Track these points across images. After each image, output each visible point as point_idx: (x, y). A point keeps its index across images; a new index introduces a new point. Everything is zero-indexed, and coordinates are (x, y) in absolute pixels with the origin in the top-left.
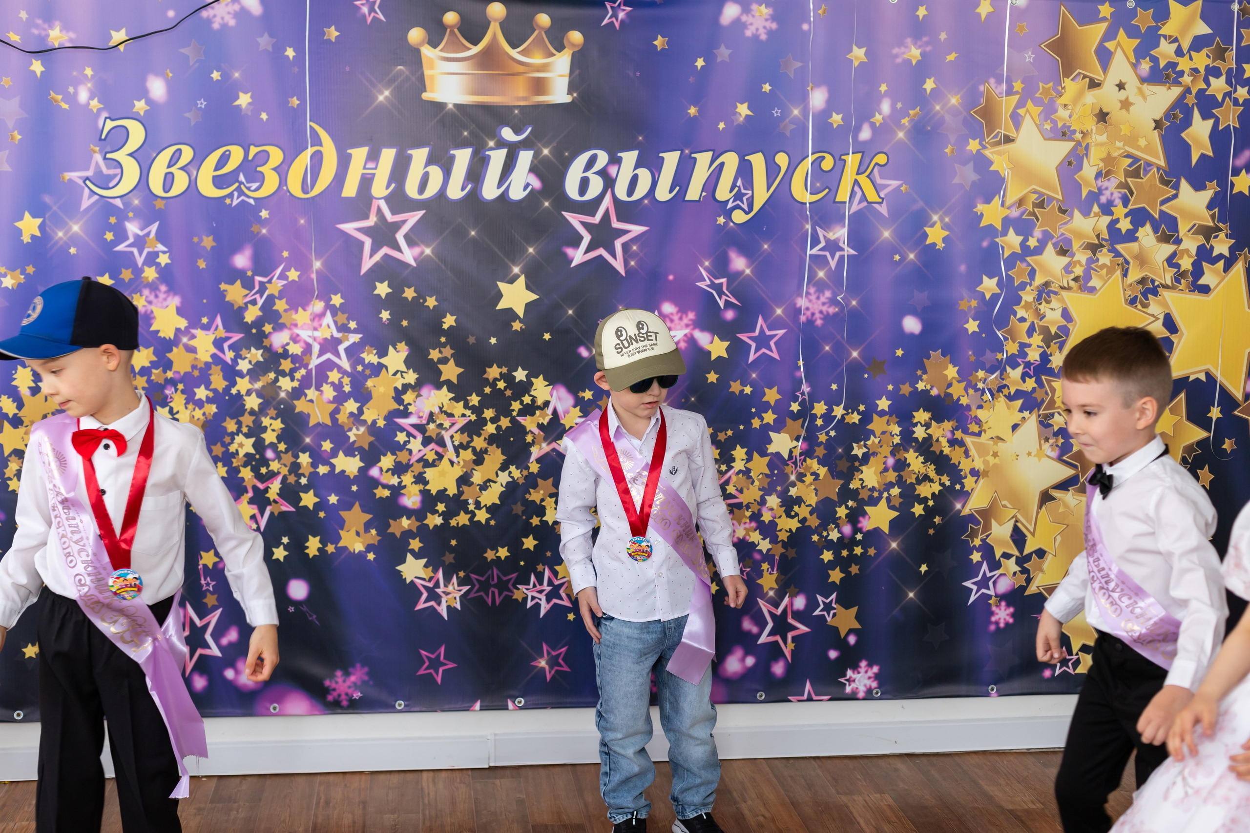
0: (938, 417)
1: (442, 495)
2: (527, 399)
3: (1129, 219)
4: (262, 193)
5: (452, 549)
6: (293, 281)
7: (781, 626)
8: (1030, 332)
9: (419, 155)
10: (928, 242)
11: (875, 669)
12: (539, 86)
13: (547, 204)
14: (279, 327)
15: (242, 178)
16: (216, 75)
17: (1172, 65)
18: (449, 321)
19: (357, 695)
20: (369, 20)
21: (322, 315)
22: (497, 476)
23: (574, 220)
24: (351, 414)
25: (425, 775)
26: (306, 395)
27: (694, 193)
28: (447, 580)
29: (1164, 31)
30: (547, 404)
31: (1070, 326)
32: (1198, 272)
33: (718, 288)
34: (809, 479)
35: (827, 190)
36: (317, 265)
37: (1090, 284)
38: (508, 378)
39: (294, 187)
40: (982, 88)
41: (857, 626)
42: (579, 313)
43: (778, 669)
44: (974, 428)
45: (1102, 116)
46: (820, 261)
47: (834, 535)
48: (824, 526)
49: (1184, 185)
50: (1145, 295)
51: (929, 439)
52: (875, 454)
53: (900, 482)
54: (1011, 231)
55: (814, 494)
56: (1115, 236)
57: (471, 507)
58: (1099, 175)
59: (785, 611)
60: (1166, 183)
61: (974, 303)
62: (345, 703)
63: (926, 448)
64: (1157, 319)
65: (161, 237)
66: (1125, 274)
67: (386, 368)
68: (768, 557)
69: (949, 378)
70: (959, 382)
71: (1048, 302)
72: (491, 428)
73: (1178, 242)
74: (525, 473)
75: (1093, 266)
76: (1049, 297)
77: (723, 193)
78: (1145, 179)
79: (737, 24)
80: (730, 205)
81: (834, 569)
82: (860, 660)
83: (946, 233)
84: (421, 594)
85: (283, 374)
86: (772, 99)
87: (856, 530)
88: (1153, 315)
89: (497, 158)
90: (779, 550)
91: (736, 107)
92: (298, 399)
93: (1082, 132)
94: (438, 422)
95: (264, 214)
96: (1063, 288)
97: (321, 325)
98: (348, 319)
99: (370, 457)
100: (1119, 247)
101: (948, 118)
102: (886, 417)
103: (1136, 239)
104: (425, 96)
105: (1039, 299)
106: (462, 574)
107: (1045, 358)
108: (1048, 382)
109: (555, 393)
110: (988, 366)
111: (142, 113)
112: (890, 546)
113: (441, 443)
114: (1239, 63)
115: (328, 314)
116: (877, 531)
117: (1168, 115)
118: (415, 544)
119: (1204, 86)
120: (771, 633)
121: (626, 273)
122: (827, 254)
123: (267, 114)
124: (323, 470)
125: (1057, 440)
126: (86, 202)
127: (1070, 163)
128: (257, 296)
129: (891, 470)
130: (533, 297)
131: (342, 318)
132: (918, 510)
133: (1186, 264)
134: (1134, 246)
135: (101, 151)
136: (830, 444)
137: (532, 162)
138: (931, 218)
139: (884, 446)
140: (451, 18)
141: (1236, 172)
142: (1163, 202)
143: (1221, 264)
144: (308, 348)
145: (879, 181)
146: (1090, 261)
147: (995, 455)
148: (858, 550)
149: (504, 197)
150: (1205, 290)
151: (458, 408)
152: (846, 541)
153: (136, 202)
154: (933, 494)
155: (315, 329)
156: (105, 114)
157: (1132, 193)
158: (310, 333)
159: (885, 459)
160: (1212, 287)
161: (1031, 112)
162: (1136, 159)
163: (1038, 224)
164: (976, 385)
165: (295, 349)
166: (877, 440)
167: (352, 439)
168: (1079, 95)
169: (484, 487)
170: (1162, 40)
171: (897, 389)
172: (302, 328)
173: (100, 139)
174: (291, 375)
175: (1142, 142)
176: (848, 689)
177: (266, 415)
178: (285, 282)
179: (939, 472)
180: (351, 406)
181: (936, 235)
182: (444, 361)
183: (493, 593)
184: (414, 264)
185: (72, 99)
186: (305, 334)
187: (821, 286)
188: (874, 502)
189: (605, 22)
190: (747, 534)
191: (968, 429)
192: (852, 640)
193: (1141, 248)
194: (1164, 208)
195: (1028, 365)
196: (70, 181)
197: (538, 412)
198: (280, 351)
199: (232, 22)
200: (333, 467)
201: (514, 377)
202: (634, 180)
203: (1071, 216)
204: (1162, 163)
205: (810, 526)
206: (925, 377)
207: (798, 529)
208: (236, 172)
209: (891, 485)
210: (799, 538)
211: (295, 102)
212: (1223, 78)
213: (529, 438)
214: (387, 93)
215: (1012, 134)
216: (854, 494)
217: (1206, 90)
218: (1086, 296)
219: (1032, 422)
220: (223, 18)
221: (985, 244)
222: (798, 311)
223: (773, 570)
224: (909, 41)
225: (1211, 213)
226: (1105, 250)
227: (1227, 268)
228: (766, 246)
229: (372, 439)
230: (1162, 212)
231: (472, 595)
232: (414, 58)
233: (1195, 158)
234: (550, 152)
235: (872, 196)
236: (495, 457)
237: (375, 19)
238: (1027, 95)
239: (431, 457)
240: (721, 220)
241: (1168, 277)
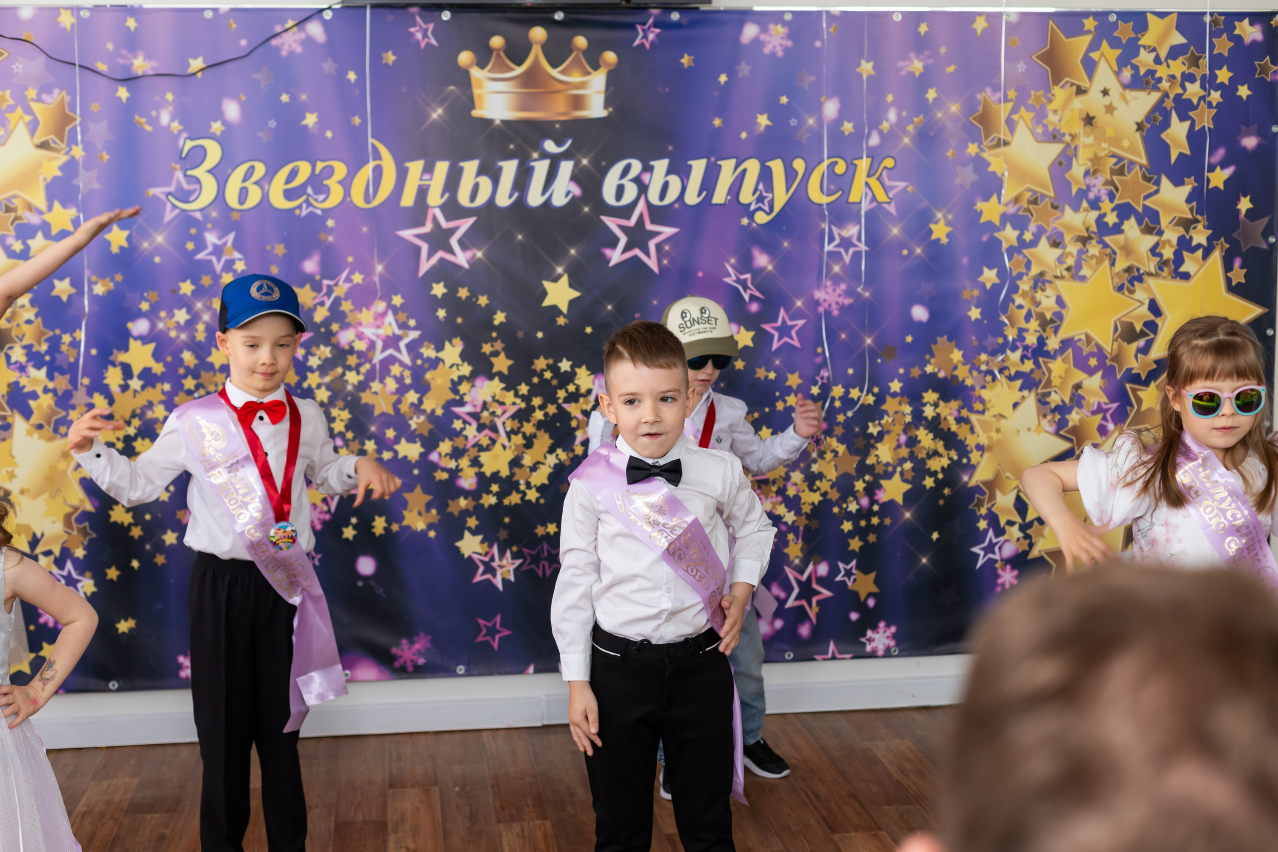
0: (945, 397)
1: (495, 477)
2: (571, 388)
3: (1115, 213)
4: (328, 204)
5: (505, 526)
6: (358, 284)
7: (807, 592)
8: (1028, 317)
9: (470, 167)
10: (934, 237)
11: (893, 629)
12: (578, 102)
13: (586, 209)
14: (345, 326)
15: (310, 190)
16: (285, 98)
17: (1152, 72)
18: (500, 318)
19: (421, 661)
20: (423, 45)
21: (383, 315)
22: (545, 457)
23: (611, 223)
24: (412, 404)
25: (485, 734)
26: (370, 388)
27: (720, 196)
28: (502, 554)
29: (1144, 41)
30: (589, 392)
31: (1064, 312)
32: (1179, 260)
33: (744, 283)
34: (829, 456)
35: (840, 193)
36: (379, 268)
37: (1082, 273)
38: (554, 369)
39: (358, 198)
40: (979, 97)
41: (875, 589)
42: (618, 308)
43: (804, 630)
44: (978, 406)
45: (1089, 120)
46: (835, 256)
47: (853, 507)
48: (843, 499)
49: (1165, 181)
50: (1131, 282)
51: (937, 418)
52: (888, 432)
53: (912, 457)
54: (1009, 227)
55: (833, 470)
56: (1103, 228)
57: (522, 487)
58: (1087, 174)
59: (809, 578)
60: (1148, 180)
61: (976, 293)
62: (410, 669)
63: (935, 426)
64: (1142, 304)
65: (237, 246)
66: (1113, 264)
67: (443, 361)
68: (793, 528)
69: (955, 361)
70: (964, 364)
71: (1043, 290)
72: (539, 415)
73: (1160, 233)
74: (571, 455)
75: (1084, 256)
76: (1044, 285)
77: (746, 196)
78: (1129, 176)
79: (757, 43)
80: (753, 207)
81: (853, 538)
82: (878, 621)
83: (949, 229)
84: (477, 568)
85: (350, 368)
86: (789, 110)
87: (873, 502)
88: (1139, 301)
89: (541, 168)
90: (803, 522)
91: (756, 118)
92: (364, 390)
93: (1071, 135)
94: (491, 410)
95: (330, 223)
96: (1056, 277)
97: (383, 324)
98: (408, 318)
99: (430, 444)
100: (1107, 239)
101: (949, 124)
102: (898, 399)
103: (1121, 232)
104: (475, 113)
105: (1035, 287)
106: (515, 549)
107: (1041, 341)
108: (1045, 363)
109: (597, 382)
110: (990, 350)
111: (218, 133)
112: (904, 515)
113: (494, 429)
114: (1212, 69)
115: (390, 314)
116: (892, 503)
117: (1148, 118)
118: (472, 522)
119: (1180, 91)
120: (798, 598)
121: (660, 270)
122: (842, 250)
123: (333, 132)
124: (387, 455)
125: (1054, 417)
126: (169, 215)
127: (1060, 164)
128: (325, 298)
129: (903, 447)
130: (575, 294)
131: (402, 316)
132: (929, 482)
133: (1168, 253)
134: (1120, 238)
135: (181, 169)
136: (848, 424)
137: (573, 172)
138: (935, 216)
139: (897, 425)
140: (497, 42)
141: (1212, 169)
142: (1146, 198)
143: (1200, 253)
144: (372, 345)
145: (888, 183)
146: (1081, 252)
147: (998, 431)
148: (875, 521)
149: (547, 204)
150: (1186, 276)
151: (509, 397)
152: (864, 512)
153: (214, 214)
154: (943, 468)
155: (379, 327)
156: (184, 135)
157: (1117, 190)
158: (374, 330)
159: (897, 437)
160: (1192, 273)
161: (1024, 117)
162: (1120, 159)
163: (1033, 219)
164: (979, 367)
165: (360, 346)
166: (890, 420)
167: (413, 426)
168: (1067, 102)
169: (534, 468)
170: (1142, 50)
171: (908, 372)
172: (367, 326)
173: (181, 158)
174: (357, 369)
175: (1126, 143)
176: (869, 648)
177: (335, 406)
178: (349, 285)
179: (947, 447)
180: (412, 397)
181: (940, 231)
182: (496, 354)
183: (544, 566)
184: (466, 266)
185: (154, 122)
186: (369, 332)
187: (836, 280)
188: (889, 476)
189: (637, 42)
190: (774, 507)
191: (973, 408)
192: (871, 603)
193: (1127, 240)
194: (1147, 203)
195: (1026, 348)
196: (155, 197)
197: (581, 400)
198: (347, 347)
199: (298, 49)
200: (396, 453)
201: (559, 368)
202: (665, 187)
203: (1063, 211)
204: (1144, 161)
205: (830, 500)
206: (932, 361)
207: (820, 502)
208: (303, 186)
209: (903, 461)
210: (821, 510)
211: (357, 120)
212: (1198, 83)
213: (574, 424)
214: (440, 111)
215: (1008, 138)
216: (870, 469)
217: (1181, 95)
218: (1077, 285)
219: (1030, 400)
220: (290, 46)
221: (985, 238)
222: (817, 303)
223: (798, 539)
224: (912, 55)
225: (1190, 206)
226: (1094, 242)
227: (1206, 256)
228: (786, 244)
229: (431, 426)
230: (1145, 207)
231: (524, 568)
232: (464, 79)
233: (1174, 157)
234: (589, 162)
235: (881, 196)
236: (544, 440)
237: (429, 45)
238: (1020, 102)
239: (485, 442)
240: (745, 221)
241: (1151, 265)
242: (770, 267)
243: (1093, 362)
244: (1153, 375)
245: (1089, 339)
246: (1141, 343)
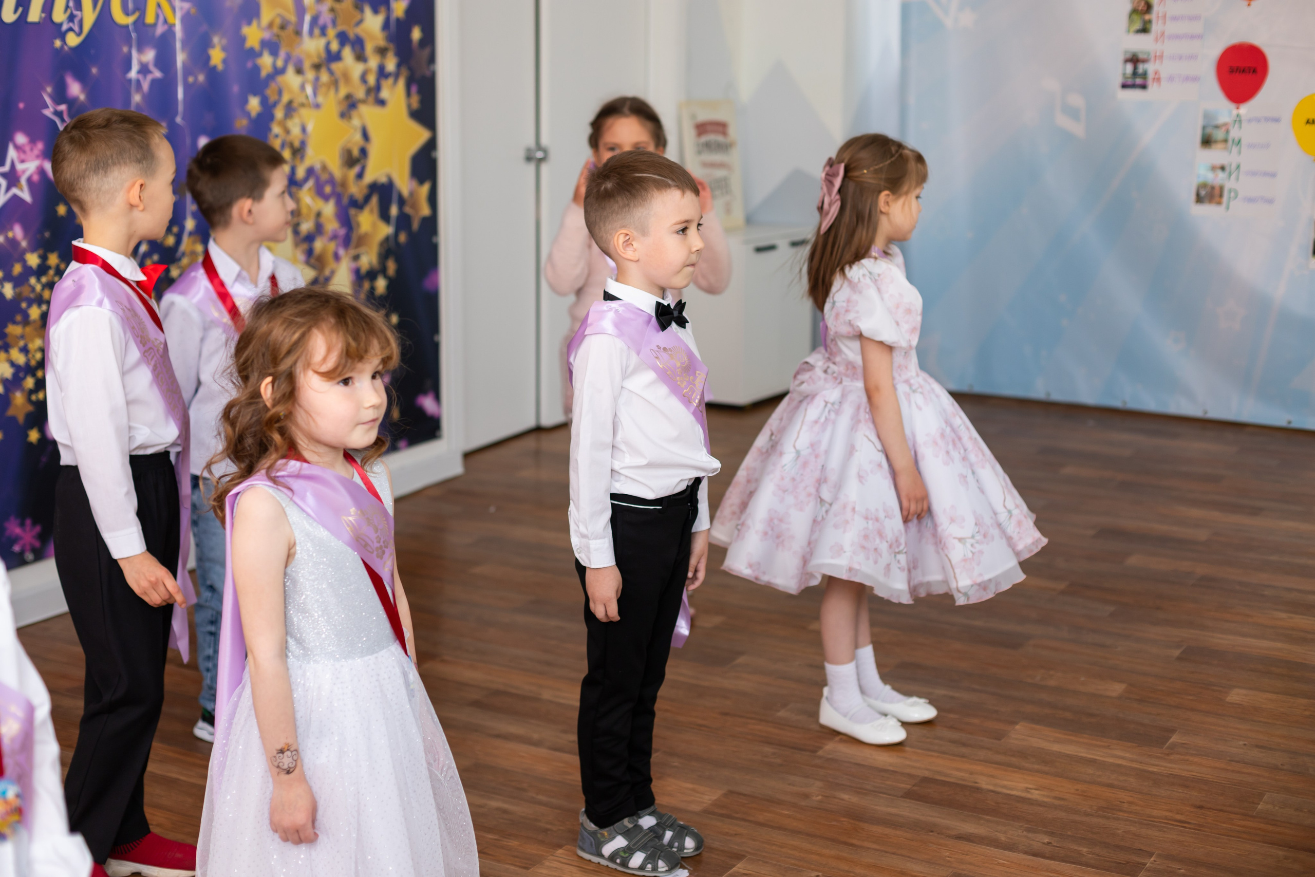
3: (337, 41)
10: (212, 63)
27: (35, 15)
31: (307, 140)
32: (378, 88)
33: (60, 115)
35: (137, 13)
46: (137, 84)
49: (368, 11)
50: (349, 109)
54: (266, 53)
56: (330, 56)
60: (356, 7)
61: (245, 120)
64: (357, 130)
66: (337, 90)
71: (292, 118)
73: (366, 61)
75: (318, 84)
76: (293, 114)
77: (59, 16)
78: (344, 4)
80: (65, 27)
83: (224, 55)
88: (355, 127)
96: (300, 105)
100: (332, 66)
103: (341, 59)
105: (286, 116)
122: (140, 77)
125: (305, 246)
133: (372, 79)
134: (341, 65)
138: (212, 40)
142: (355, 25)
143: (391, 80)
146: (317, 79)
150: (383, 103)
157: (337, 17)
160: (386, 100)
163: (282, 45)
181: (217, 56)
193: (345, 67)
194: (356, 30)
203: (303, 37)
218: (315, 113)
221: (249, 65)
225: (383, 35)
226: (324, 69)
227: (395, 83)
228: (94, 70)
230: (356, 35)
235: (170, 18)
240: (58, 43)
241: (360, 93)
242: (82, 97)
243: (328, 189)
244: (367, 199)
245: (324, 168)
246: (356, 169)
